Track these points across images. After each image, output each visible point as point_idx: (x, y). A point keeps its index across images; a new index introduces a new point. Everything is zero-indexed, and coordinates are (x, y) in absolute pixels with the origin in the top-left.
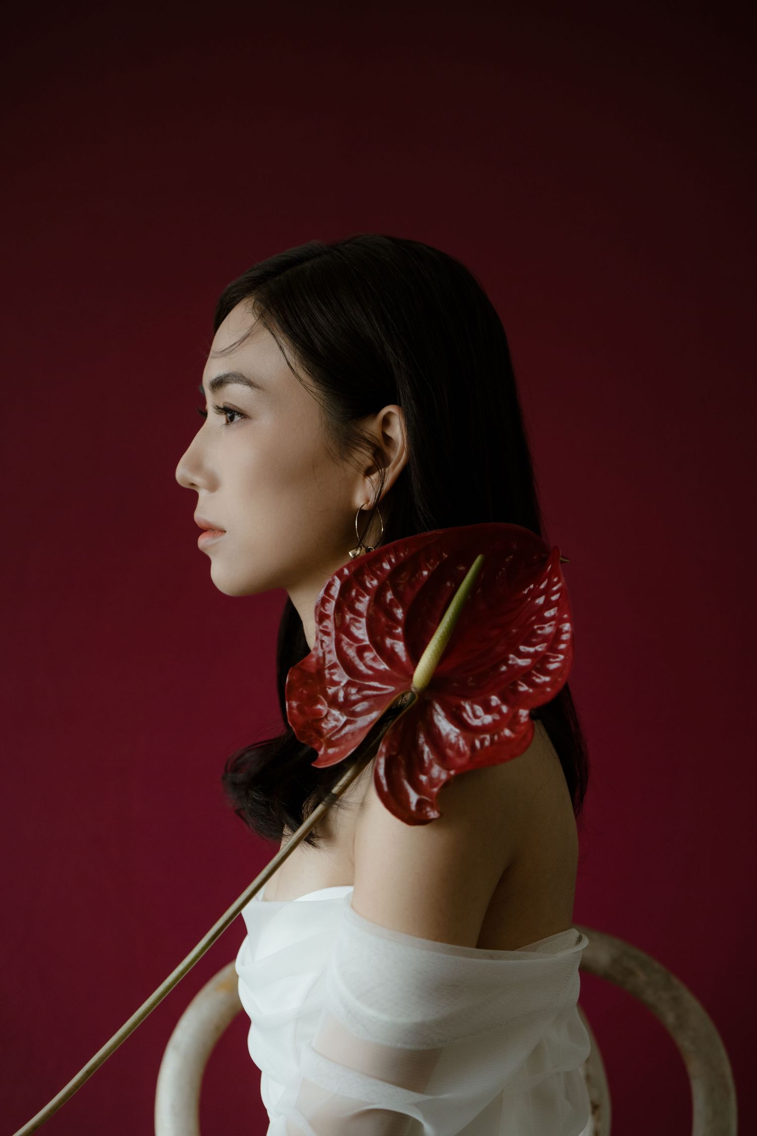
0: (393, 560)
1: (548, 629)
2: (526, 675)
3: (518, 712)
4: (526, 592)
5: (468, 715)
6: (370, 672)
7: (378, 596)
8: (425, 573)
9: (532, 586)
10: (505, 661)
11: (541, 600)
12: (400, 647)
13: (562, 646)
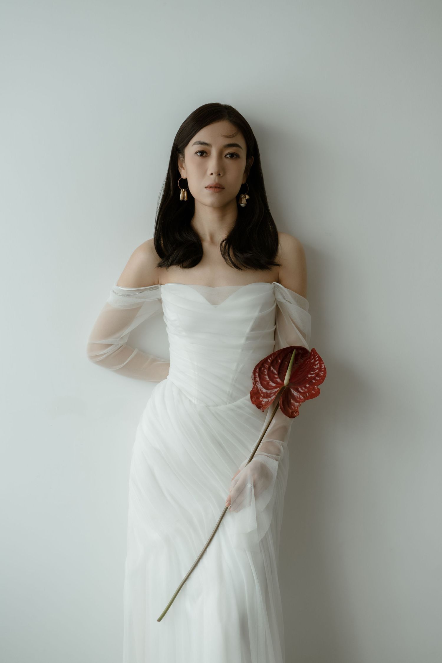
0: (271, 359)
1: (318, 366)
2: (314, 378)
3: (314, 387)
4: (307, 362)
5: (300, 389)
6: (272, 388)
7: (269, 369)
8: (280, 361)
9: (308, 360)
10: (307, 376)
11: (313, 361)
12: (278, 380)
13: (323, 370)
